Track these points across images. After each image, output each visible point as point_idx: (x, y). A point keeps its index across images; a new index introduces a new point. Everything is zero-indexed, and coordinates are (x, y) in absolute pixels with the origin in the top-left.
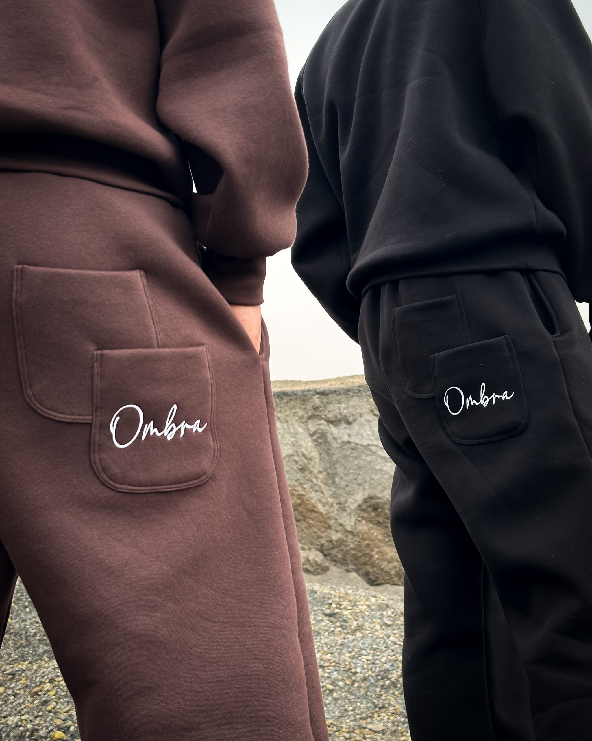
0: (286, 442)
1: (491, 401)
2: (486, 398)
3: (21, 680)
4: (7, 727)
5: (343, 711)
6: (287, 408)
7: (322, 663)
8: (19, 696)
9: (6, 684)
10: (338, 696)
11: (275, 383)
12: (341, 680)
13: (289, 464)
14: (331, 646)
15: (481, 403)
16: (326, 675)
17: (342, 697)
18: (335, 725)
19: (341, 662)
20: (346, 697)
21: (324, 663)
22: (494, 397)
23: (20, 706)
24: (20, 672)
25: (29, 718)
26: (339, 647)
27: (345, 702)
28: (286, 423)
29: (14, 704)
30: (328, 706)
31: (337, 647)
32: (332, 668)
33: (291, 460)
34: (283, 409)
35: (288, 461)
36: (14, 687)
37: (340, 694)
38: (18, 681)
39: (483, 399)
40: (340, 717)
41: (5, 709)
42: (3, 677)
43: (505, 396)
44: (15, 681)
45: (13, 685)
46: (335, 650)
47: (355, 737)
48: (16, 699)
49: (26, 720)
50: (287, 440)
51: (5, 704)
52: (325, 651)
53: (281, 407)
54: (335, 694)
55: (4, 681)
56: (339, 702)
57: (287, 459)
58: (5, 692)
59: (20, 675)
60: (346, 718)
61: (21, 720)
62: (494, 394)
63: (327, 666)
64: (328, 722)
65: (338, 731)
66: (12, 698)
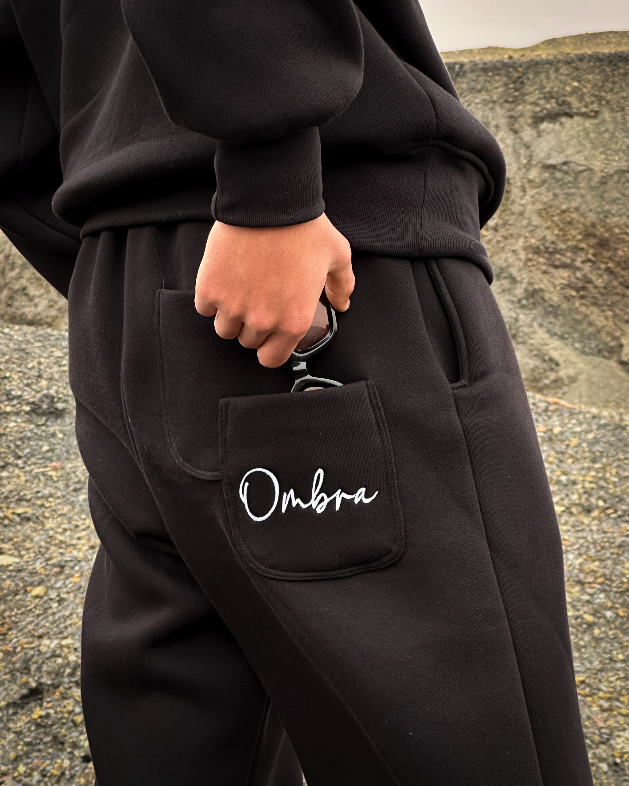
0: (618, 147)
1: (332, 504)
2: (323, 498)
3: (72, 576)
4: (39, 655)
5: (608, 661)
6: (624, 85)
7: (582, 576)
8: (66, 604)
9: (49, 581)
10: (602, 636)
11: (608, 37)
12: (610, 609)
13: (620, 186)
14: (603, 548)
15: (311, 505)
16: (586, 597)
17: (608, 636)
18: (589, 685)
19: (614, 578)
20: (616, 637)
21: (585, 578)
22: (339, 496)
23: (65, 621)
24: (72, 564)
25: (73, 644)
26: (616, 551)
27: (612, 646)
28: (621, 111)
29: (57, 617)
30: (583, 650)
31: (612, 550)
32: (598, 586)
33: (623, 180)
34: (618, 86)
35: (618, 182)
36: (60, 588)
37: (605, 632)
38: (67, 578)
39: (316, 499)
40: (600, 671)
41: (43, 623)
42: (46, 570)
43: (360, 497)
44: (62, 577)
45: (59, 585)
46: (608, 554)
47: (619, 708)
48: (60, 608)
49: (68, 647)
50: (620, 143)
51: (43, 614)
52: (591, 557)
53: (614, 83)
54: (596, 632)
55: (47, 575)
56: (603, 645)
57: (616, 178)
58: (46, 594)
59: (72, 568)
60: (610, 674)
61: (61, 647)
62: (340, 491)
63: (589, 583)
64: (578, 678)
65: (592, 695)
66: (55, 605)
